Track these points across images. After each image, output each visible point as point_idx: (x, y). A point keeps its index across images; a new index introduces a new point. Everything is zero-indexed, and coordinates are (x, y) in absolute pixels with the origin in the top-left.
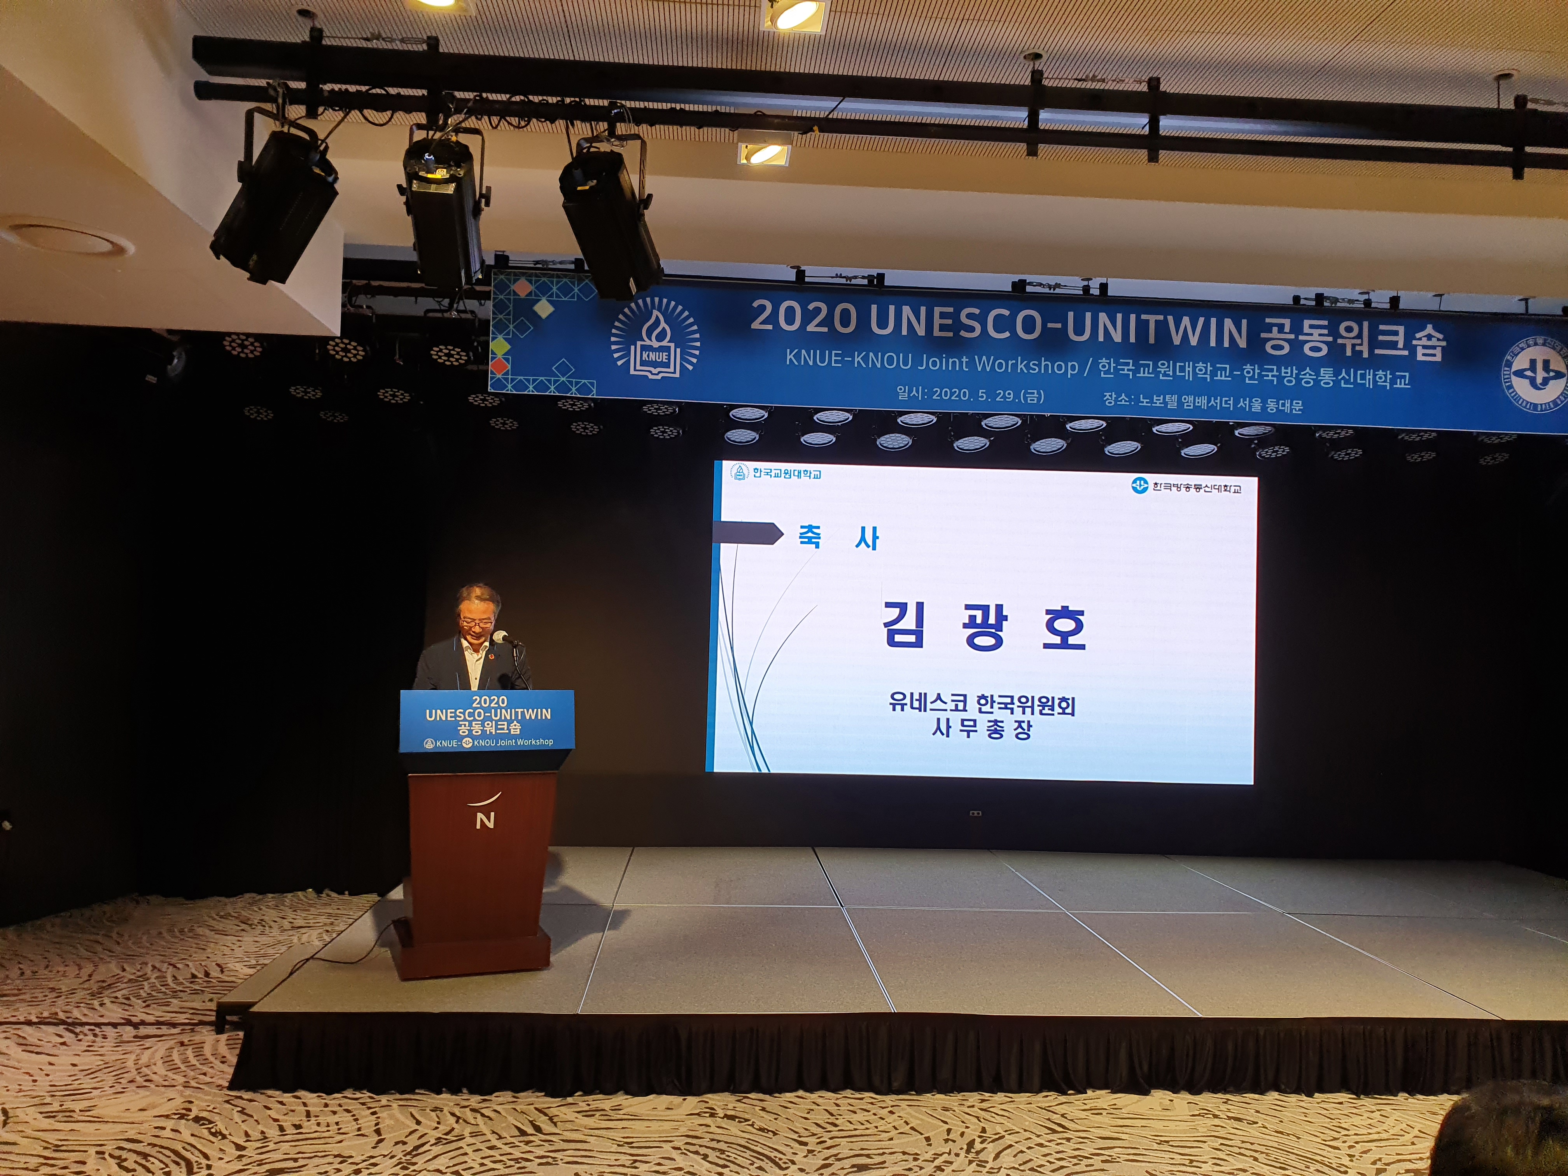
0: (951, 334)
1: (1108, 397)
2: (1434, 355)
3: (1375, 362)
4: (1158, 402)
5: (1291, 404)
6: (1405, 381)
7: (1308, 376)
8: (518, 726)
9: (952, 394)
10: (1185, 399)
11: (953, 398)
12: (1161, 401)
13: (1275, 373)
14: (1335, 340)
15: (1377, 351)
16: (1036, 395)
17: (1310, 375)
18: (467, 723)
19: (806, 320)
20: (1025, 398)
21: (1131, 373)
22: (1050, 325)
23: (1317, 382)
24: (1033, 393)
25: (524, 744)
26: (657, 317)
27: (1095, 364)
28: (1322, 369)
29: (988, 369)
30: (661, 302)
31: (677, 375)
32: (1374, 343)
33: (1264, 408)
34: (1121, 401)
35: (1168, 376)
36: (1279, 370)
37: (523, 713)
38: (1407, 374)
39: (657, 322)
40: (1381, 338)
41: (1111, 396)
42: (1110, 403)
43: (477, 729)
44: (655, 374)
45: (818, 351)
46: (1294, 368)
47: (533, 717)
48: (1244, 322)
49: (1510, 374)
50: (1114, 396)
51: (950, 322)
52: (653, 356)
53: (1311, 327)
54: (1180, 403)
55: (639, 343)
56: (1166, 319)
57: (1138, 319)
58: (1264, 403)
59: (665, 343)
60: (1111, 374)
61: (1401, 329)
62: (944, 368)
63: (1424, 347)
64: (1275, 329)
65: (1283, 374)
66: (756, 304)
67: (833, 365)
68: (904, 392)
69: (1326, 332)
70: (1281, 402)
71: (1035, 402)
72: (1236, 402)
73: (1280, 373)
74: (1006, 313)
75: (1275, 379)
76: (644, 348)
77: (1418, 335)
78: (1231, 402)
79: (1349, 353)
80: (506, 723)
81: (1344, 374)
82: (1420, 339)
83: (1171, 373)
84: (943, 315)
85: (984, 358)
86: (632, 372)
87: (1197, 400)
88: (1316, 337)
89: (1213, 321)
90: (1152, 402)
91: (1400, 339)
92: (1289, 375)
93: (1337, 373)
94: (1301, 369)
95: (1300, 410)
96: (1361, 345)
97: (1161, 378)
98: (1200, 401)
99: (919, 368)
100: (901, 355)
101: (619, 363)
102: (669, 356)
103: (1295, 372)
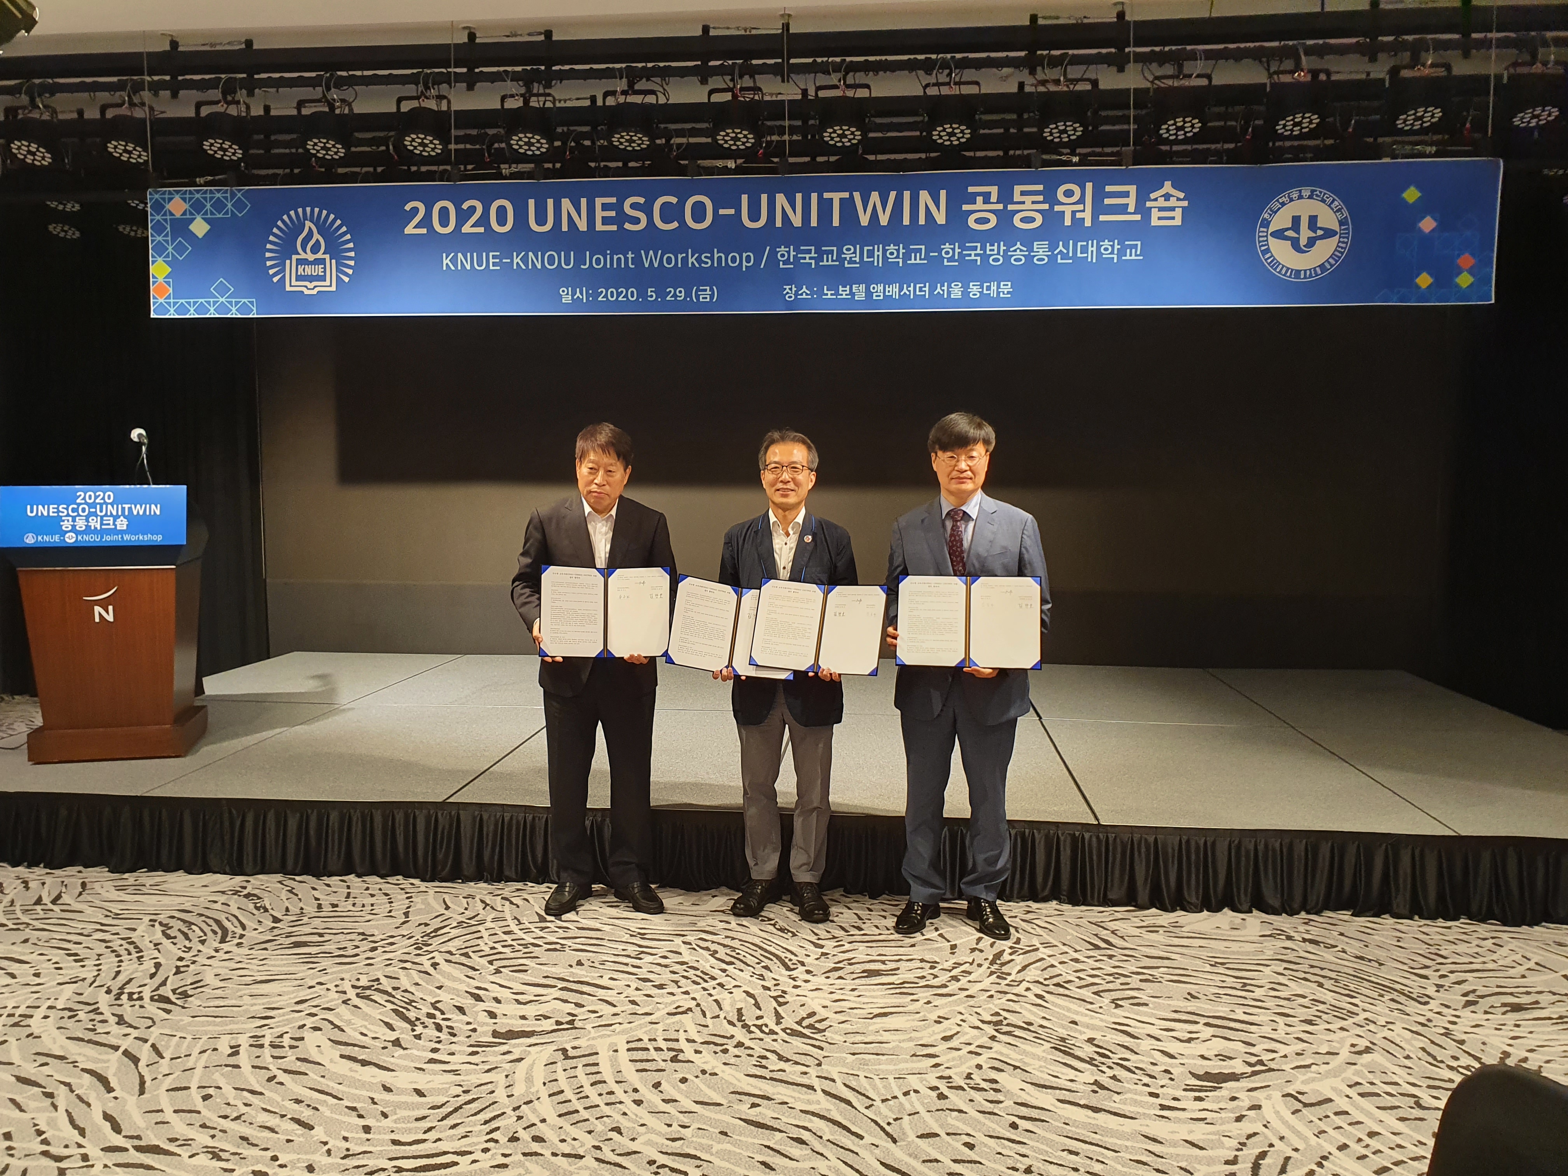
0: (614, 228)
1: (787, 290)
2: (1173, 218)
3: (1099, 231)
4: (844, 293)
5: (998, 287)
6: (1136, 252)
7: (1018, 252)
9: (619, 294)
10: (874, 288)
11: (620, 299)
12: (848, 292)
13: (979, 251)
14: (1052, 207)
15: (1102, 218)
16: (708, 292)
17: (1021, 250)
19: (461, 222)
20: (697, 297)
21: (813, 262)
22: (722, 212)
23: (1029, 258)
24: (706, 290)
26: (310, 228)
27: (773, 254)
28: (1035, 243)
29: (656, 265)
30: (312, 212)
31: (333, 288)
32: (1098, 208)
33: (965, 293)
34: (802, 294)
35: (855, 262)
36: (983, 248)
38: (1139, 243)
39: (310, 233)
40: (1107, 201)
41: (791, 289)
42: (790, 297)
44: (310, 289)
45: (475, 254)
46: (1002, 243)
48: (943, 194)
49: (1266, 236)
50: (794, 289)
51: (613, 214)
52: (309, 270)
53: (1023, 193)
54: (869, 294)
55: (294, 257)
56: (851, 196)
57: (820, 198)
58: (966, 287)
59: (320, 255)
60: (790, 263)
61: (1132, 189)
62: (608, 266)
63: (1161, 209)
64: (980, 199)
65: (988, 252)
66: (408, 207)
67: (491, 268)
68: (568, 294)
69: (1041, 198)
70: (985, 285)
71: (708, 300)
72: (932, 289)
73: (985, 251)
74: (674, 200)
75: (979, 258)
76: (300, 262)
77: (1153, 196)
78: (927, 289)
79: (1068, 222)
81: (1061, 248)
82: (1156, 200)
83: (857, 259)
84: (605, 207)
85: (651, 252)
86: (288, 288)
87: (887, 289)
88: (1028, 205)
89: (907, 195)
90: (837, 293)
91: (1131, 202)
92: (996, 252)
93: (1053, 247)
94: (1009, 246)
95: (1008, 293)
96: (1083, 211)
97: (846, 265)
98: (891, 289)
99: (582, 267)
100: (563, 253)
101: (275, 279)
102: (325, 268)
103: (1002, 248)
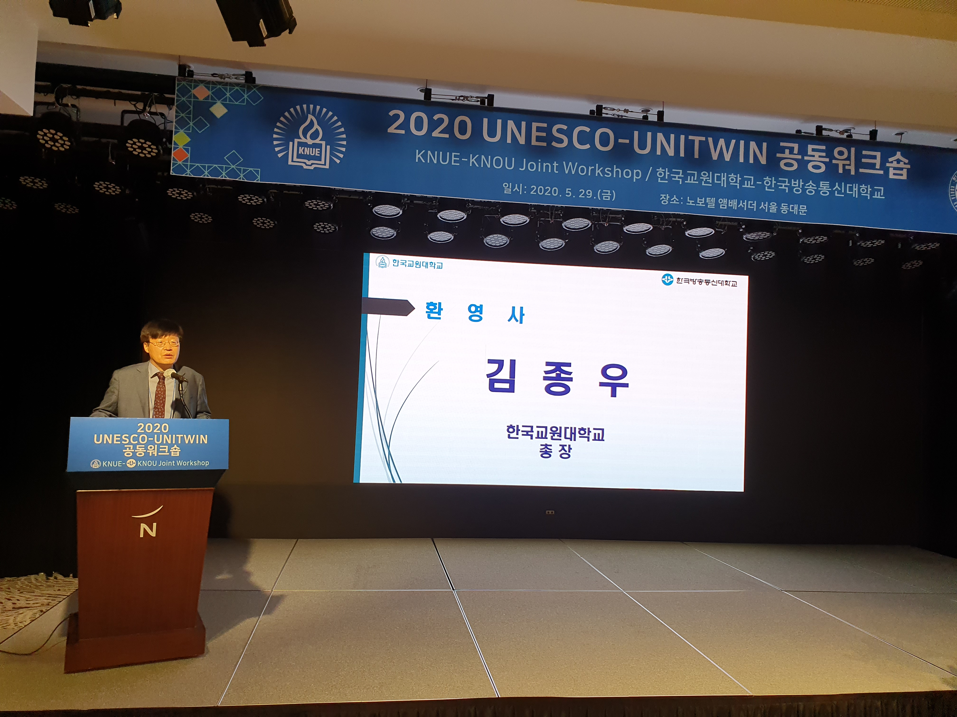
0: (545, 144)
1: (663, 198)
2: (902, 175)
3: (860, 179)
4: (701, 203)
5: (799, 208)
6: (881, 194)
7: (811, 187)
8: (178, 450)
9: (546, 191)
10: (721, 201)
11: (546, 194)
12: (703, 202)
13: (787, 184)
14: (831, 160)
15: (861, 170)
16: (609, 194)
17: (813, 186)
18: (132, 446)
19: (432, 128)
20: (601, 196)
21: (681, 180)
22: (620, 141)
23: (818, 192)
24: (607, 193)
25: (182, 465)
26: (311, 120)
27: (654, 172)
28: (821, 182)
29: (573, 173)
30: (315, 108)
31: (327, 167)
32: (859, 165)
33: (779, 210)
34: (673, 201)
35: (709, 183)
36: (790, 182)
37: (182, 438)
38: (882, 188)
39: (312, 124)
40: (864, 160)
41: (665, 197)
42: (665, 202)
43: (140, 451)
44: (308, 165)
45: (441, 153)
47: (192, 442)
48: (765, 145)
49: (954, 191)
50: (668, 197)
51: (544, 134)
52: (307, 151)
53: (813, 150)
54: (717, 204)
55: (296, 141)
56: (707, 139)
57: (686, 139)
58: (779, 206)
59: (317, 141)
60: (666, 180)
61: (878, 154)
62: (539, 170)
63: (895, 169)
65: (793, 185)
66: (391, 113)
67: (453, 164)
68: (509, 187)
70: (791, 206)
71: (609, 199)
72: (758, 205)
73: (791, 184)
74: (588, 130)
75: (787, 188)
76: (300, 144)
77: (890, 160)
78: (755, 205)
79: (841, 171)
80: (167, 447)
81: (837, 186)
82: (892, 162)
83: (710, 181)
84: (539, 129)
85: (570, 163)
86: (290, 163)
87: (730, 203)
88: (816, 158)
89: (742, 143)
90: (696, 202)
91: (878, 162)
92: (797, 185)
93: (832, 186)
94: (806, 182)
95: (805, 212)
96: (850, 165)
97: (703, 184)
98: (732, 203)
99: (520, 169)
100: (506, 158)
101: (280, 155)
102: (321, 151)
103: (801, 183)
